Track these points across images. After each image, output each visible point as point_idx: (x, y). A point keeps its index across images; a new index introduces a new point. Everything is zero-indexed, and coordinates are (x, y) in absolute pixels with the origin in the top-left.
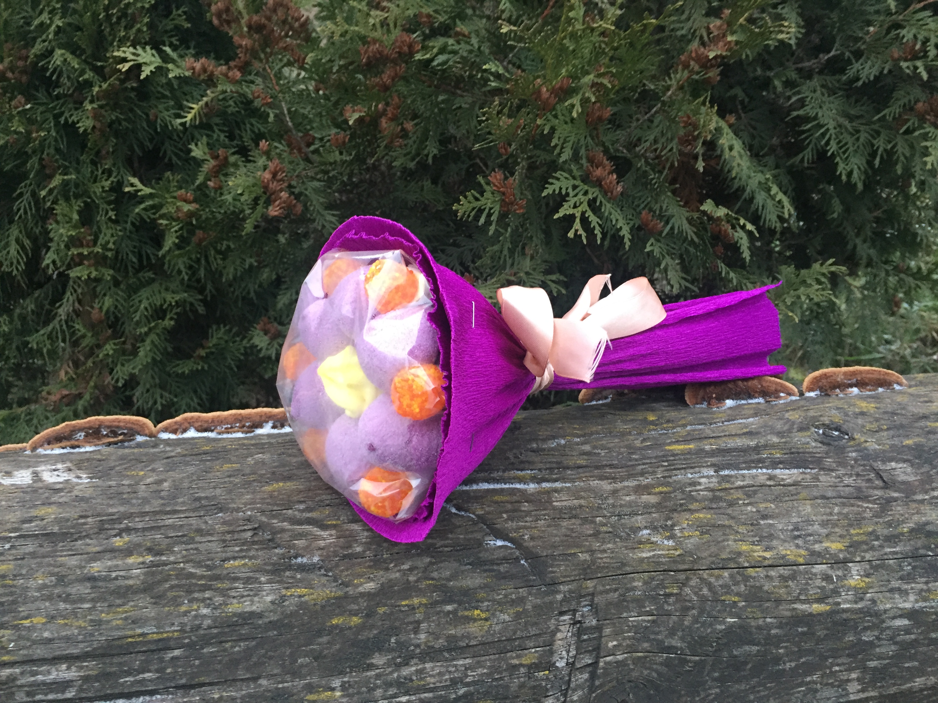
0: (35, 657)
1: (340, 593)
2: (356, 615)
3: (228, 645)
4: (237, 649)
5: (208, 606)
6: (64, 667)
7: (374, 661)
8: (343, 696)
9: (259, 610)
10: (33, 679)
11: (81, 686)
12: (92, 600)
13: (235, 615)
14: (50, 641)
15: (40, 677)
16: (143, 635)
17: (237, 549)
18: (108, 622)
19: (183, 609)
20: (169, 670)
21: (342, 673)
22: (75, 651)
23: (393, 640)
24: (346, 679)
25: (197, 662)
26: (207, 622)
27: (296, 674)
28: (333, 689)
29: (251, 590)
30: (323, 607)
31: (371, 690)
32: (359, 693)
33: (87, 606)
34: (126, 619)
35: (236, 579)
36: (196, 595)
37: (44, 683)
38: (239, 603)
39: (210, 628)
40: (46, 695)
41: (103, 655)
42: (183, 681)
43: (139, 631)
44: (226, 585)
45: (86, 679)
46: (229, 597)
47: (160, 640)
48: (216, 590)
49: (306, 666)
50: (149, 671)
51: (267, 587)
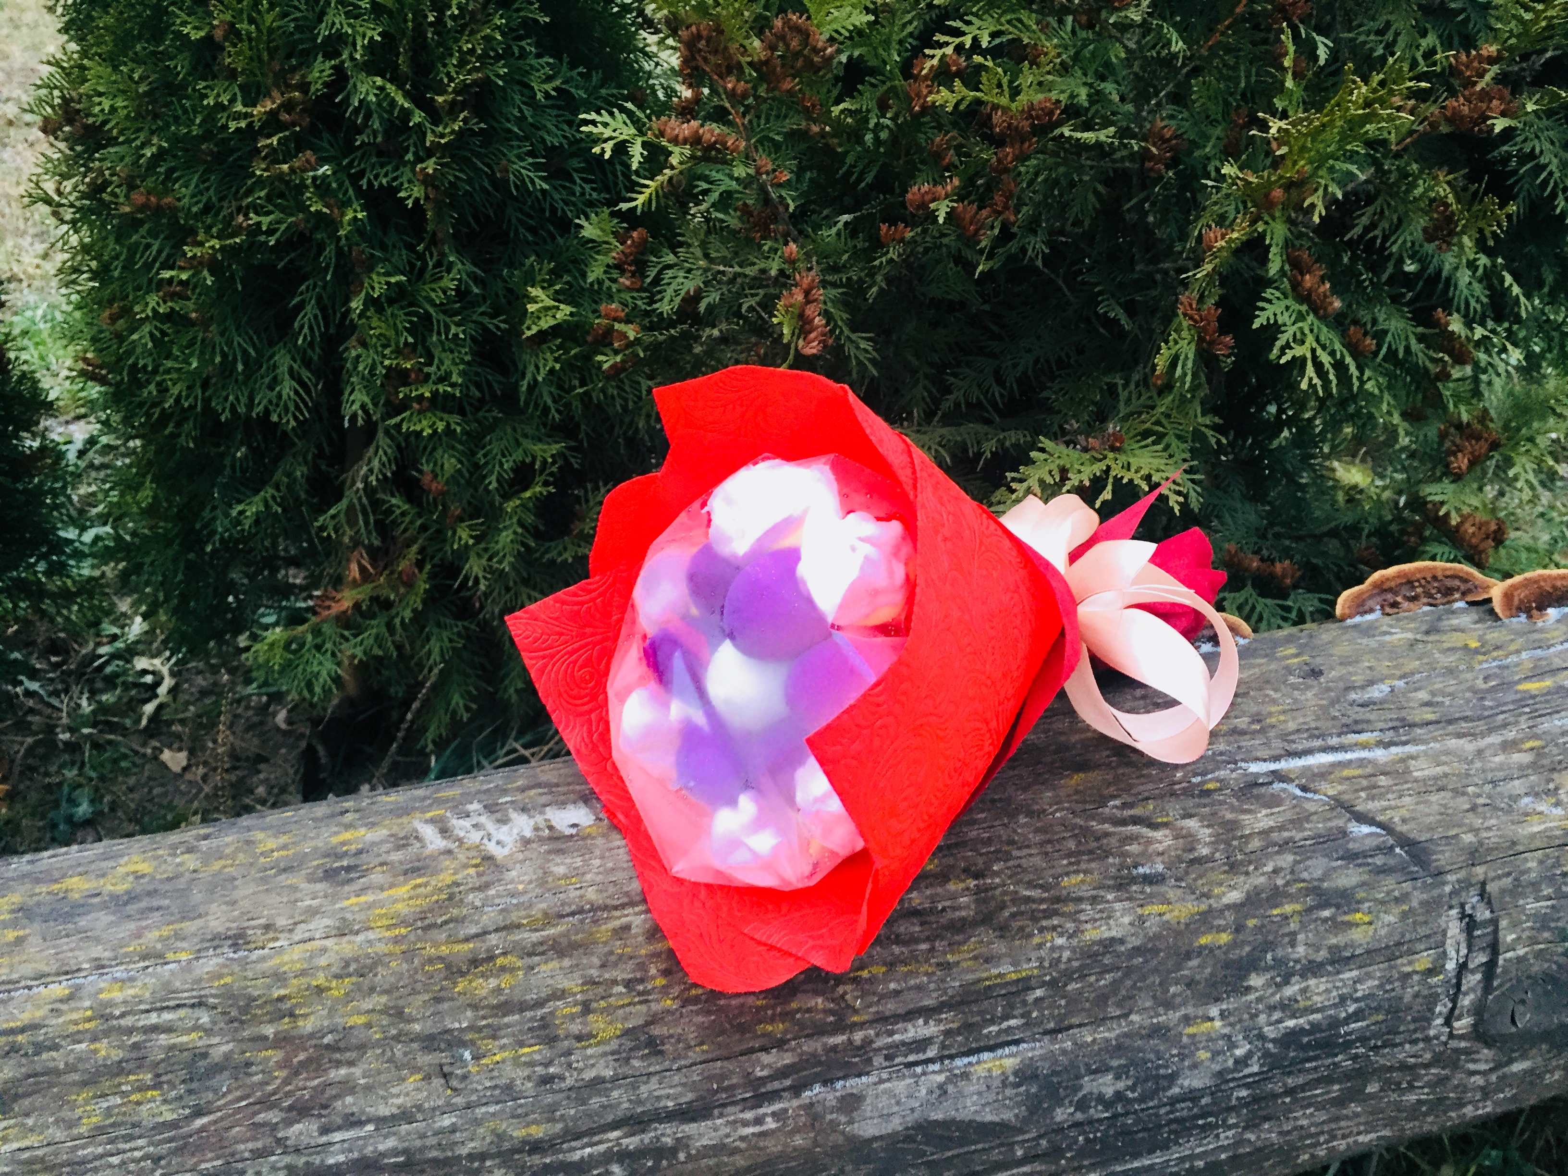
0: (887, 1014)
1: (1204, 907)
2: (1224, 931)
3: (1093, 979)
4: (1102, 982)
5: (1061, 935)
6: (921, 1021)
7: (1252, 983)
8: (1224, 1026)
9: (1119, 936)
10: (890, 1040)
11: (943, 1042)
12: (928, 939)
13: (1094, 943)
14: (897, 993)
15: (897, 1037)
16: (1000, 975)
17: (1065, 862)
18: (958, 963)
19: (1036, 940)
20: (1034, 1015)
21: (1217, 1000)
22: (928, 1002)
23: (1269, 956)
24: (1224, 1007)
25: (1063, 1002)
26: (1066, 954)
27: (1168, 1005)
28: (1211, 1019)
29: (1101, 911)
30: (1187, 925)
31: (1254, 1016)
32: (1240, 1021)
33: (924, 946)
34: (975, 958)
35: (1080, 900)
36: (1044, 923)
37: (903, 1043)
38: (1095, 928)
39: (1069, 960)
40: (906, 1056)
41: (962, 1003)
42: (1052, 1025)
43: (994, 971)
44: (1071, 908)
45: (948, 1033)
46: (1080, 922)
47: (1018, 980)
48: (1063, 915)
49: (1180, 995)
50: (1014, 1017)
51: (1118, 906)
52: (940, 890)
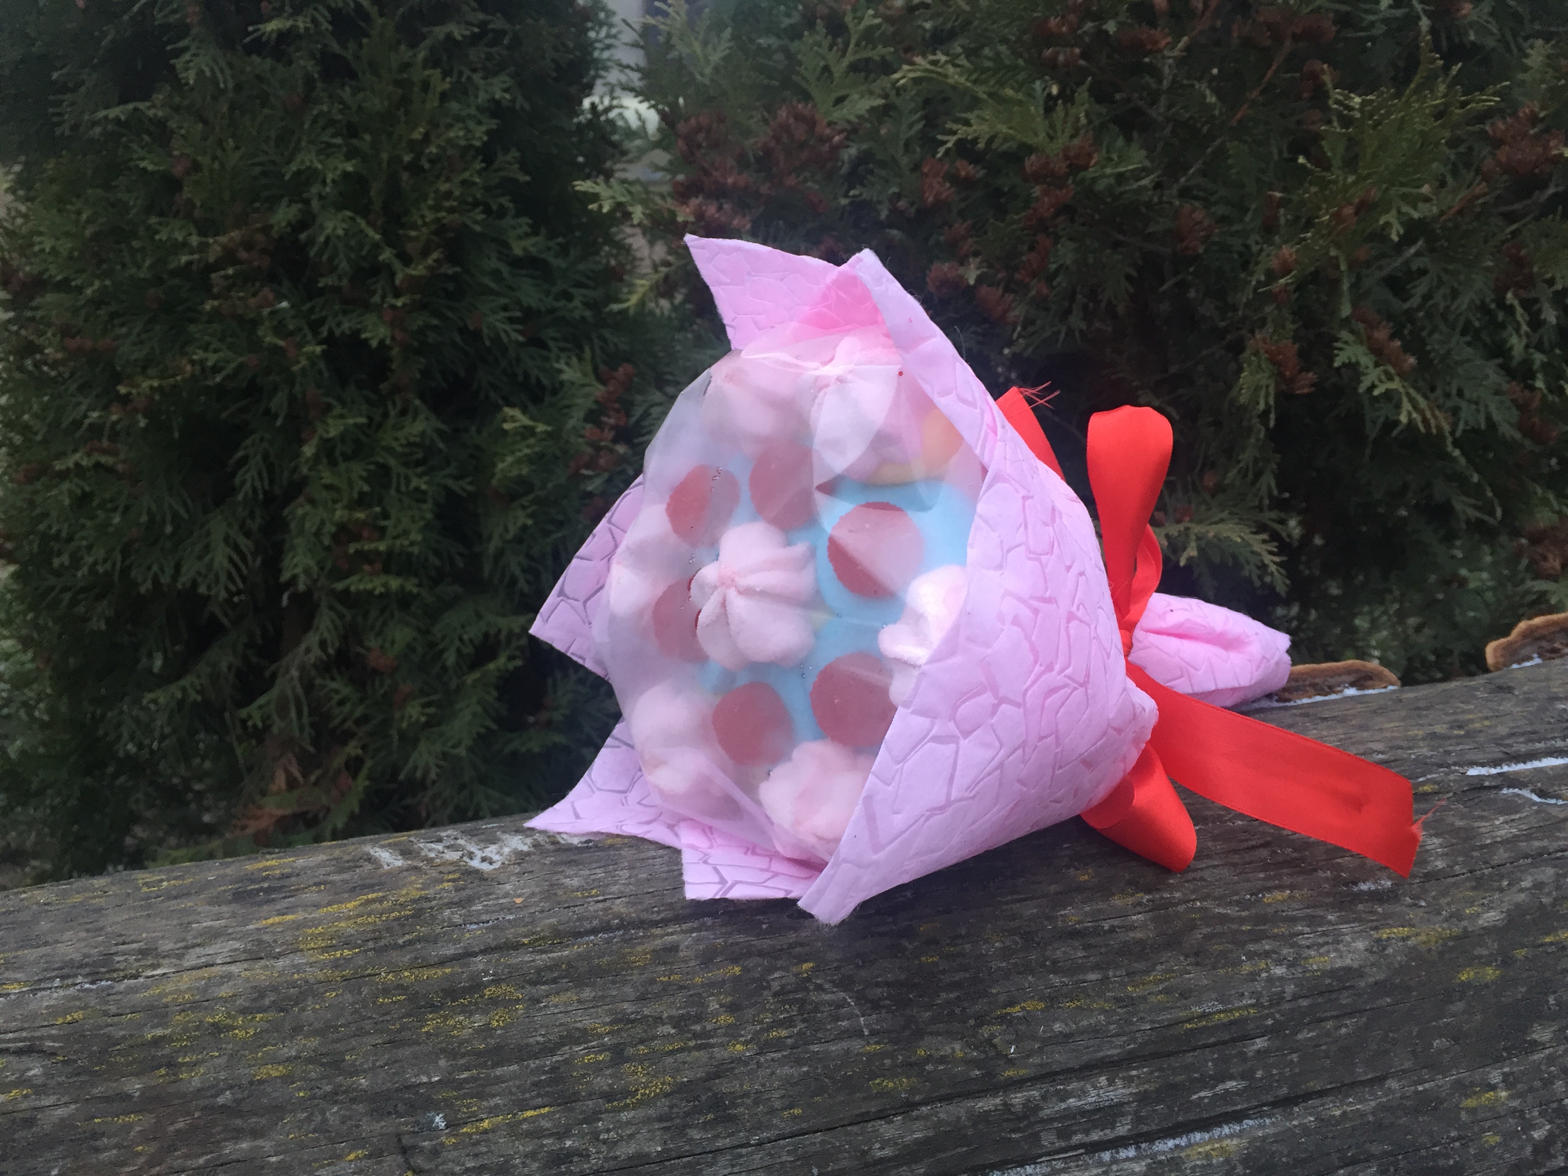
0: (1055, 1068)
1: (1456, 931)
2: (1488, 964)
3: (1329, 1025)
4: (1344, 1030)
5: (1279, 962)
6: (1103, 1080)
7: (1535, 1036)
8: (1511, 1097)
9: (1356, 965)
10: (1063, 1106)
11: (1136, 1113)
12: (1097, 967)
13: (1326, 974)
14: (1066, 1037)
15: (1072, 1102)
16: (1204, 1016)
17: (1262, 875)
18: (1144, 998)
19: (1247, 968)
20: (1259, 1074)
21: (1498, 1060)
22: (1112, 1052)
23: (1552, 1001)
24: (1506, 1070)
25: (1295, 1057)
26: (1290, 989)
27: (1435, 1066)
28: (1493, 1088)
29: (1324, 934)
30: (1441, 954)
31: (1548, 1083)
32: (1531, 1090)
33: (1093, 976)
34: (1167, 991)
35: (1293, 920)
36: (1252, 947)
37: (1083, 1112)
38: (1321, 955)
39: (1296, 997)
41: (1156, 1055)
42: (1284, 1091)
43: (1197, 1010)
44: (1282, 929)
45: (1143, 1098)
46: (1300, 947)
47: (1232, 1023)
48: (1275, 937)
49: (1447, 1051)
50: (1232, 1078)
51: (1345, 928)
52: (1101, 905)
